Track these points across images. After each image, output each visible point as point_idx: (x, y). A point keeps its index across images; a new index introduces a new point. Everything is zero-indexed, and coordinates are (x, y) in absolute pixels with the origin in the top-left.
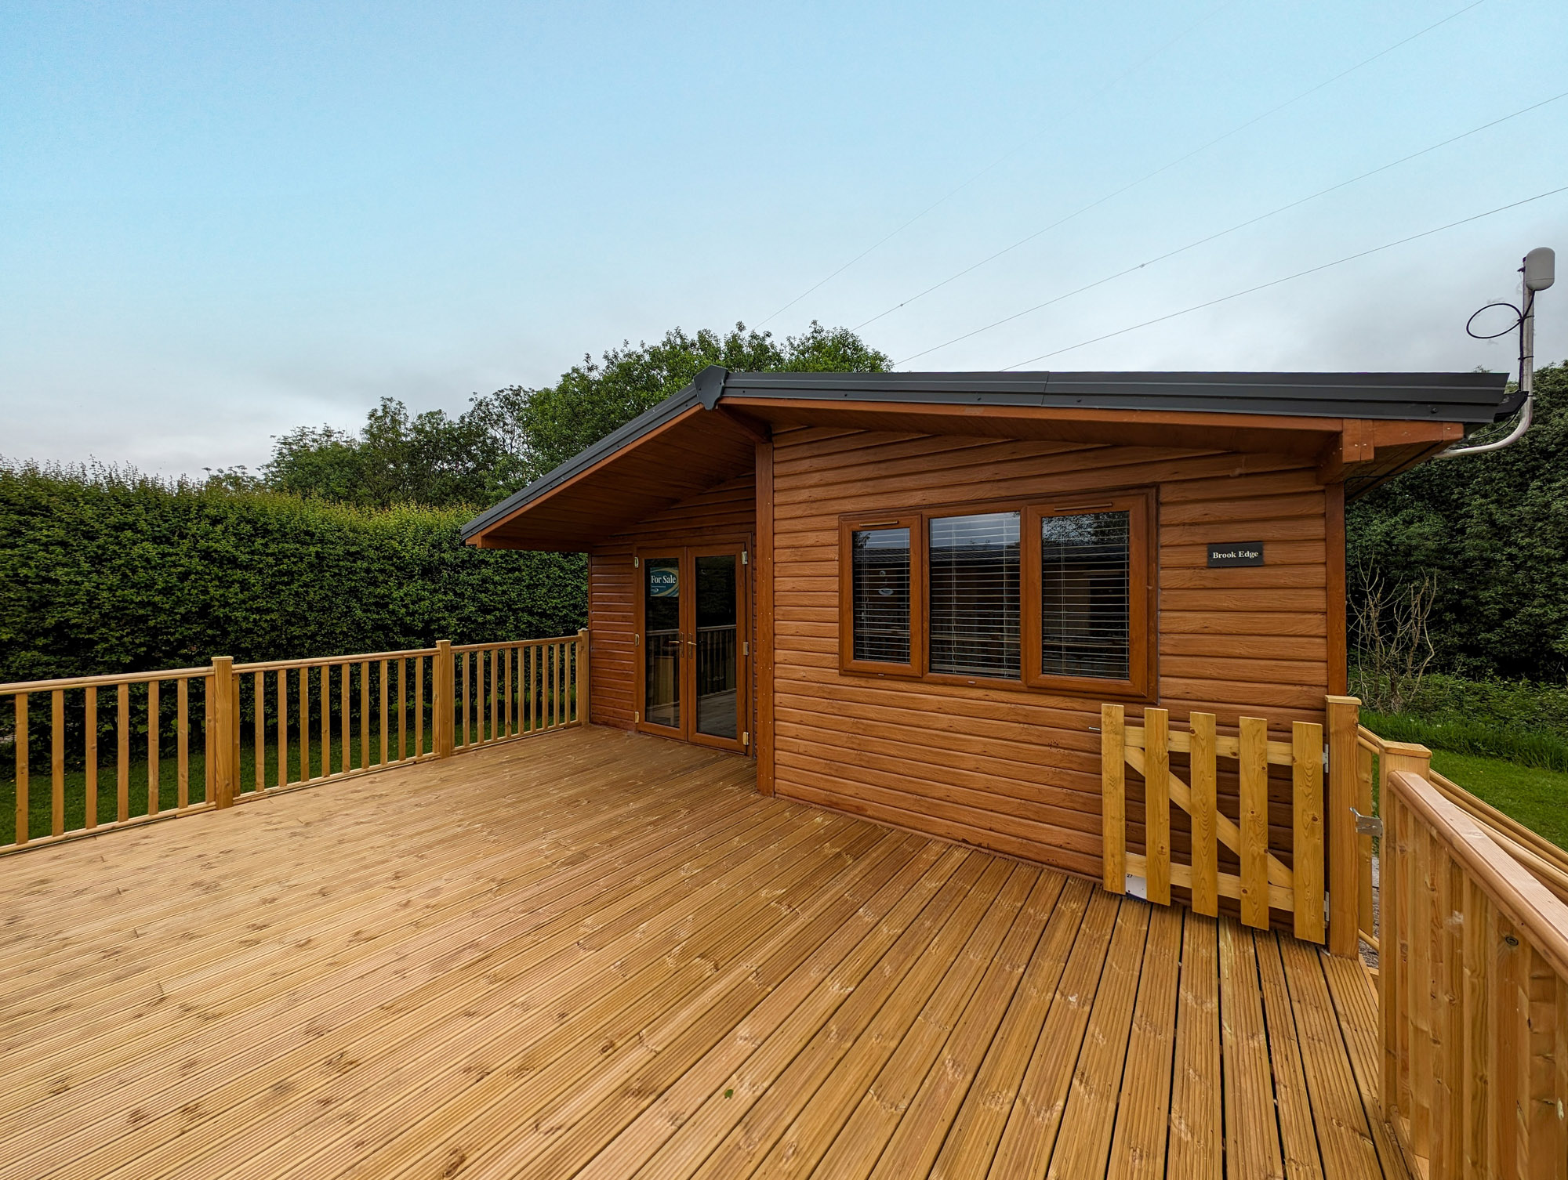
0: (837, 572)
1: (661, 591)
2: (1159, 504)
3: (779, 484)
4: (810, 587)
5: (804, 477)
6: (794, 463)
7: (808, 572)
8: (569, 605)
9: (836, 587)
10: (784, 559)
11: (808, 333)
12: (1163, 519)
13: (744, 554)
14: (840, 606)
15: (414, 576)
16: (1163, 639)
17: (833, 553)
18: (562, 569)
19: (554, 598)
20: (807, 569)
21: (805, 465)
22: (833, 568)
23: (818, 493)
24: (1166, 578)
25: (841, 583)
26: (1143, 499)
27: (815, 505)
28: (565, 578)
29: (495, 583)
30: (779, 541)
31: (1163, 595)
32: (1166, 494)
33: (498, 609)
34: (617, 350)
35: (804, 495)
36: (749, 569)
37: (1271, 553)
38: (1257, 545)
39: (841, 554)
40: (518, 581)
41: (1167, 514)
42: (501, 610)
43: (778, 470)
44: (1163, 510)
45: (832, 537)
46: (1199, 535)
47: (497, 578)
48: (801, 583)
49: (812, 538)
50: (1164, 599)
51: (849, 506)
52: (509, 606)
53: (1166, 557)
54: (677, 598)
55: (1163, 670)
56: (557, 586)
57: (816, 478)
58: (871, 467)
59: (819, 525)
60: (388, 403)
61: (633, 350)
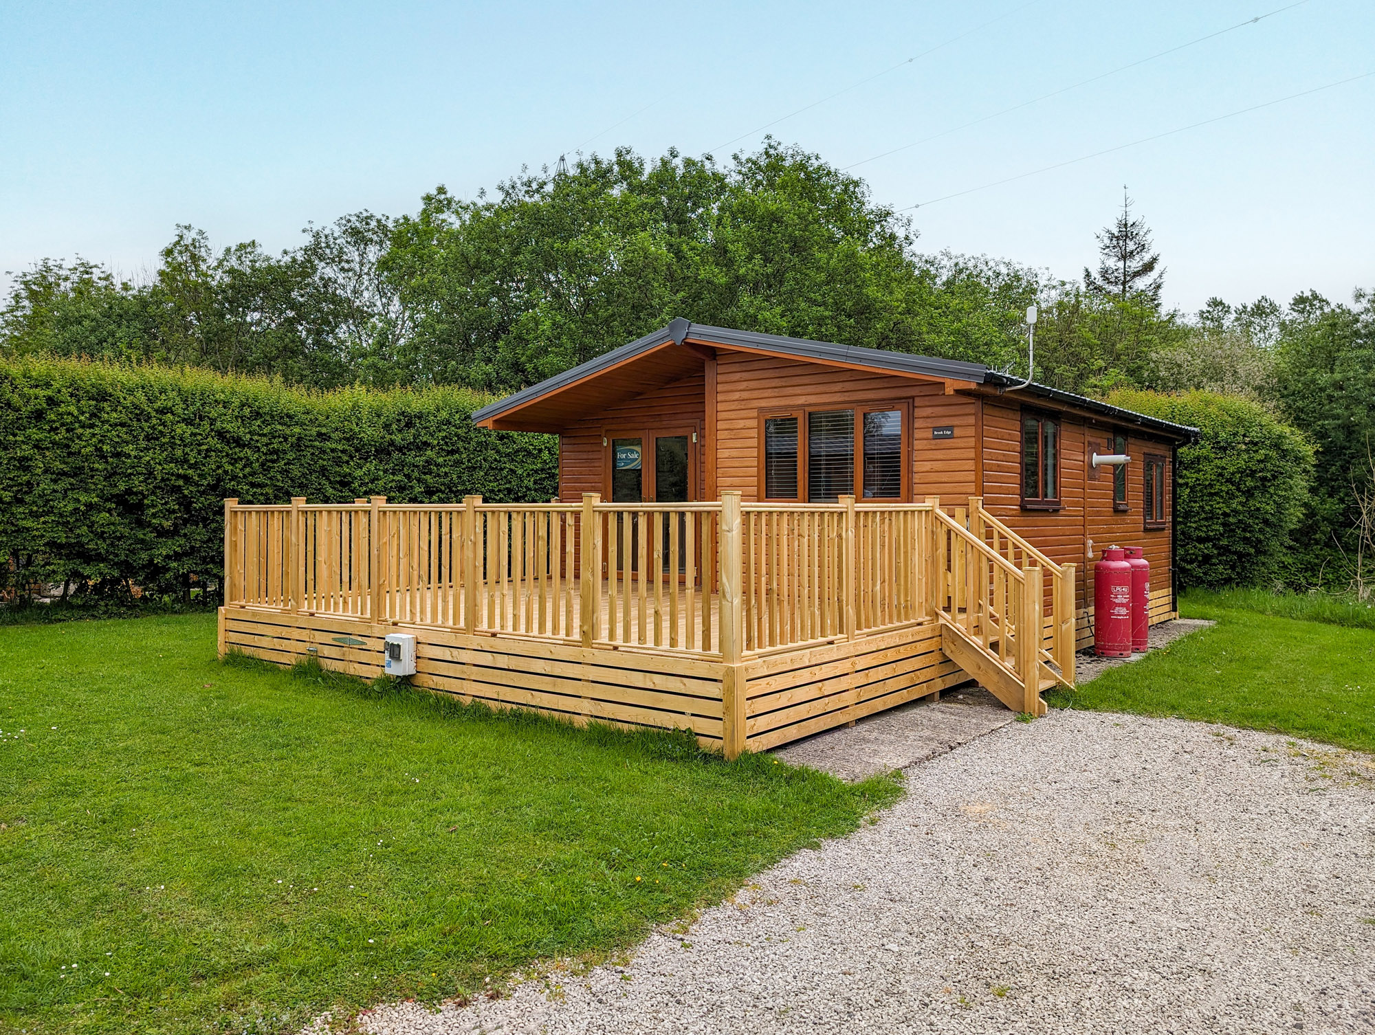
0: (756, 445)
1: (626, 464)
2: (914, 407)
3: (720, 388)
4: (741, 455)
5: (737, 384)
6: (730, 375)
7: (739, 446)
8: (504, 489)
9: (756, 455)
10: (723, 437)
11: (761, 148)
12: (916, 415)
13: (694, 435)
14: (758, 467)
15: (370, 457)
16: (916, 476)
17: (754, 433)
18: (498, 452)
19: (490, 481)
20: (738, 443)
21: (737, 376)
22: (754, 442)
23: (745, 395)
24: (918, 445)
25: (758, 451)
26: (906, 405)
27: (743, 403)
28: (500, 461)
29: (437, 465)
30: (720, 425)
31: (915, 453)
32: (918, 402)
33: (441, 491)
34: (515, 179)
35: (736, 396)
36: (698, 446)
37: (957, 432)
38: (950, 428)
39: (758, 434)
40: (458, 463)
41: (918, 413)
42: (443, 492)
43: (720, 378)
44: (916, 410)
45: (754, 423)
46: (930, 423)
47: (441, 460)
48: (734, 453)
49: (741, 424)
50: (916, 456)
51: (763, 403)
52: (450, 489)
53: (918, 434)
54: (640, 470)
55: (915, 492)
56: (493, 469)
57: (744, 385)
58: (777, 380)
59: (745, 416)
60: (185, 231)
61: (532, 176)
